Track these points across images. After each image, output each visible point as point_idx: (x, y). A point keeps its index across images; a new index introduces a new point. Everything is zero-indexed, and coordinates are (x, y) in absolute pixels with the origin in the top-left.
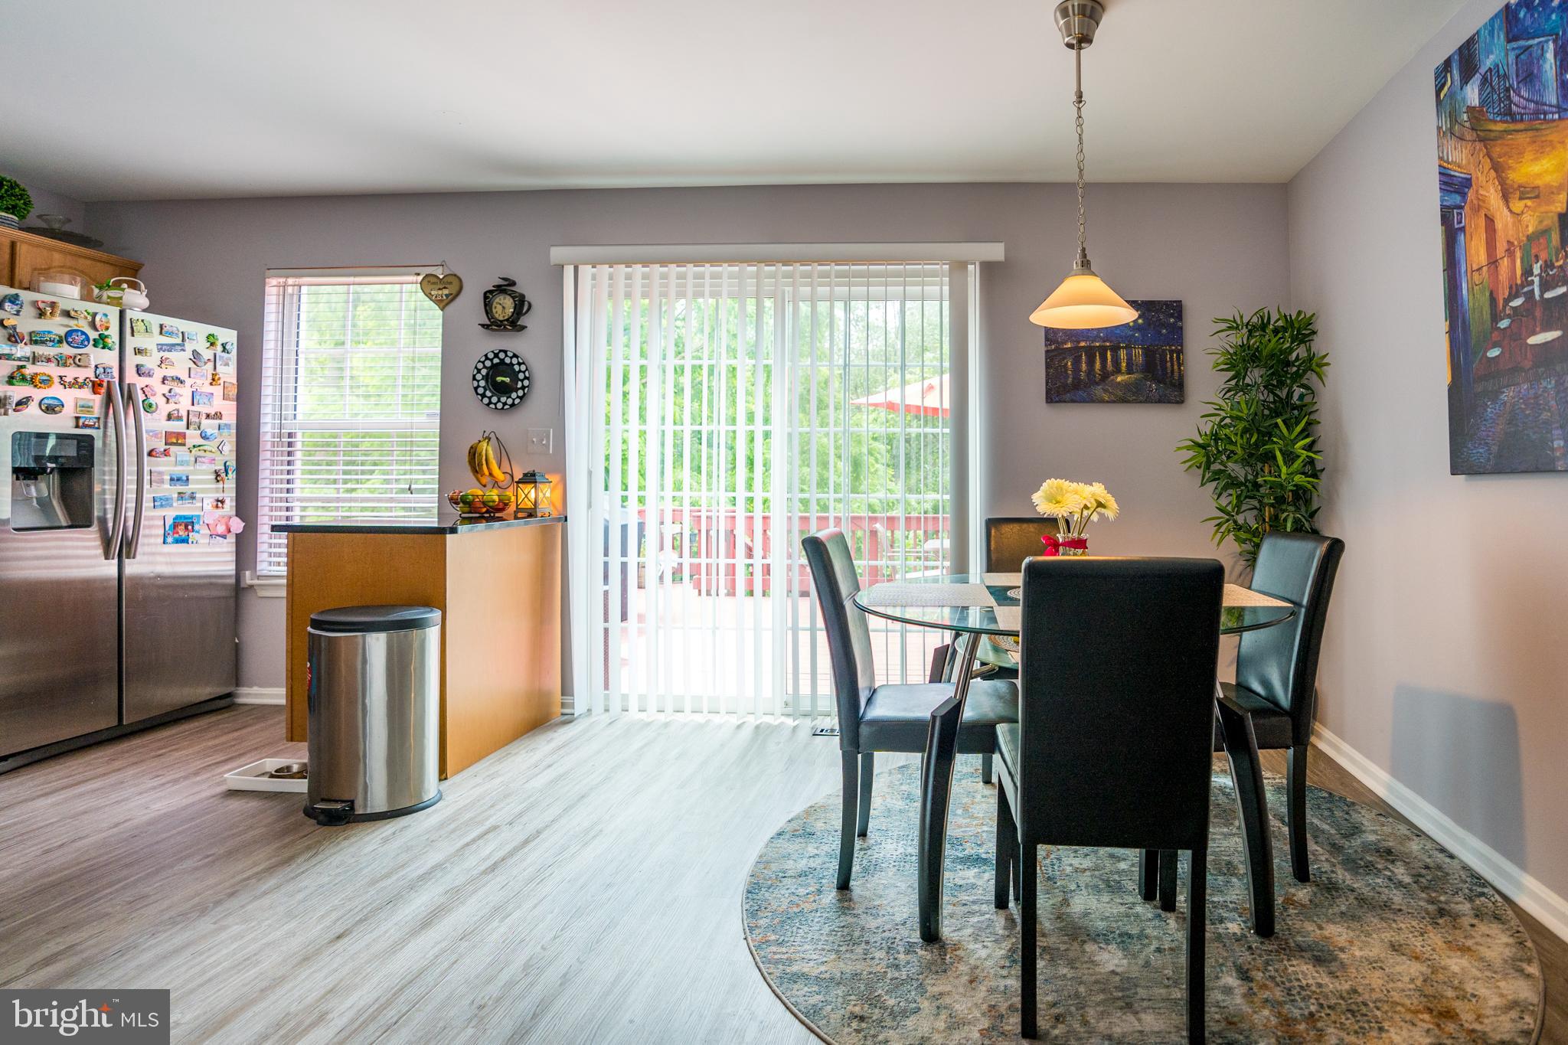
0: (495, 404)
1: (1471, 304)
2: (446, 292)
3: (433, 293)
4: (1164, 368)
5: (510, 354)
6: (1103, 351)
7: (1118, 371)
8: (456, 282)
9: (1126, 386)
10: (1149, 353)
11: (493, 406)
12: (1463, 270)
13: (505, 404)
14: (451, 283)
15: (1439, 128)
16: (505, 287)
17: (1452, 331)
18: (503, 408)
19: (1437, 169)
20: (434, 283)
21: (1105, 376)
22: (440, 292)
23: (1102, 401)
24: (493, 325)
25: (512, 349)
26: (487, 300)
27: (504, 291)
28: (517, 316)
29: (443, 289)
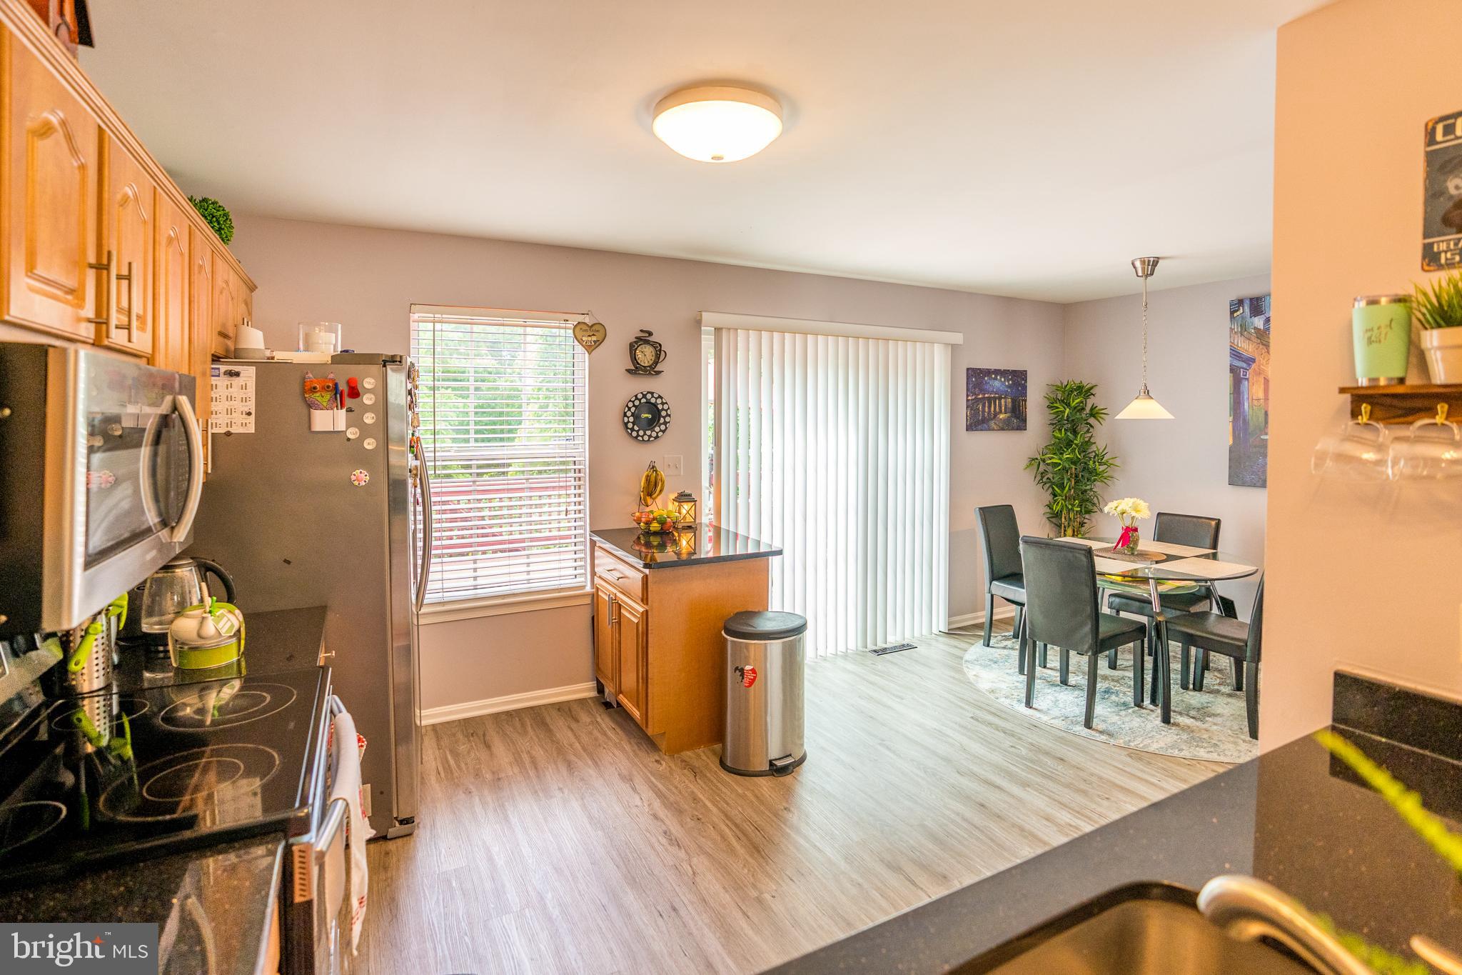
0: (642, 437)
1: (1251, 413)
2: (594, 338)
3: (584, 339)
4: (1019, 410)
5: (656, 395)
6: (995, 398)
7: (1001, 412)
8: (602, 331)
9: (1004, 421)
10: (1014, 401)
11: (640, 438)
12: (1246, 396)
13: (650, 436)
14: (598, 331)
15: (1232, 330)
16: (644, 338)
17: (1235, 422)
18: (649, 440)
19: (1229, 347)
20: (586, 330)
21: (995, 415)
22: (590, 338)
23: (993, 430)
24: (637, 369)
25: (658, 391)
26: (632, 348)
27: (647, 342)
28: (656, 363)
29: (592, 336)
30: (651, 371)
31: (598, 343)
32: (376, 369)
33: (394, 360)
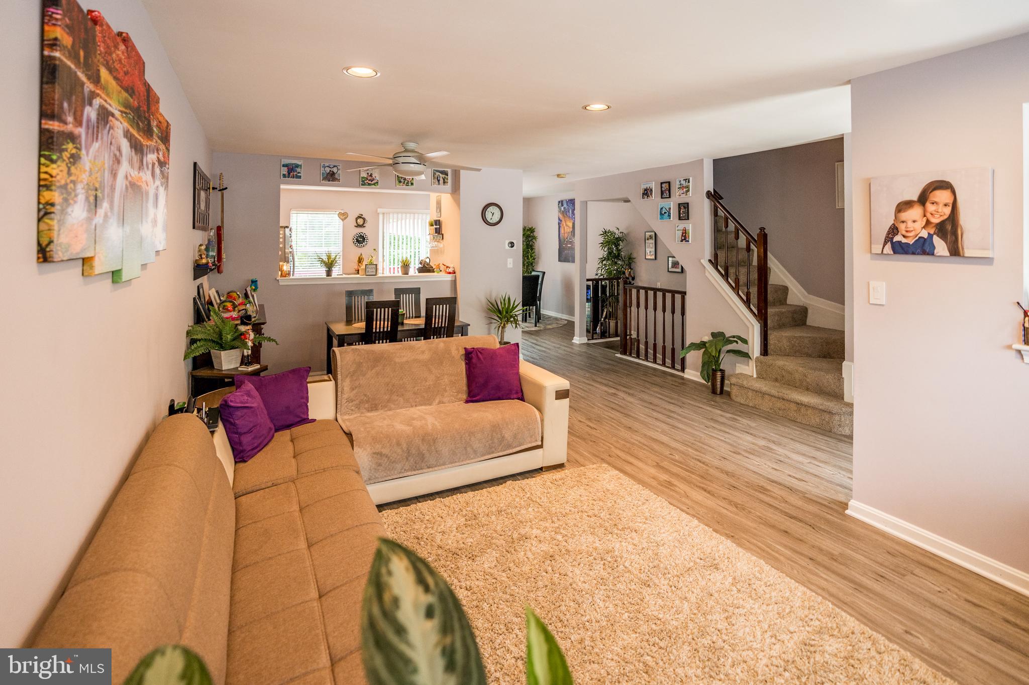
0: (359, 246)
3: (341, 217)
8: (346, 215)
18: (361, 247)
20: (342, 215)
25: (364, 232)
26: (357, 219)
27: (361, 217)
28: (364, 224)
29: (344, 216)
30: (362, 226)
31: (345, 218)
32: (283, 229)
33: (287, 227)
